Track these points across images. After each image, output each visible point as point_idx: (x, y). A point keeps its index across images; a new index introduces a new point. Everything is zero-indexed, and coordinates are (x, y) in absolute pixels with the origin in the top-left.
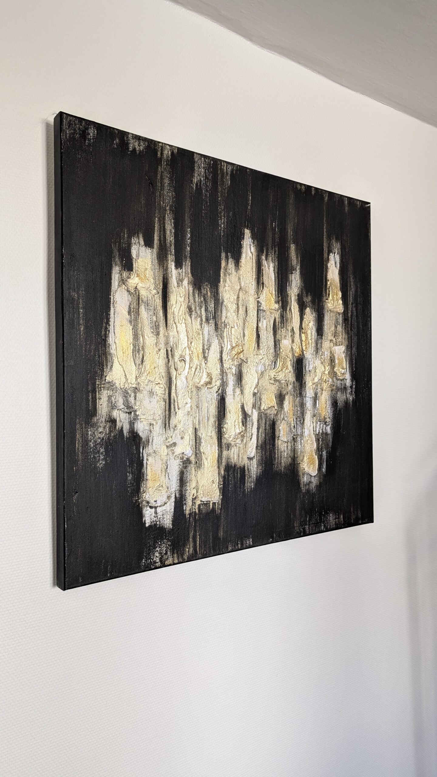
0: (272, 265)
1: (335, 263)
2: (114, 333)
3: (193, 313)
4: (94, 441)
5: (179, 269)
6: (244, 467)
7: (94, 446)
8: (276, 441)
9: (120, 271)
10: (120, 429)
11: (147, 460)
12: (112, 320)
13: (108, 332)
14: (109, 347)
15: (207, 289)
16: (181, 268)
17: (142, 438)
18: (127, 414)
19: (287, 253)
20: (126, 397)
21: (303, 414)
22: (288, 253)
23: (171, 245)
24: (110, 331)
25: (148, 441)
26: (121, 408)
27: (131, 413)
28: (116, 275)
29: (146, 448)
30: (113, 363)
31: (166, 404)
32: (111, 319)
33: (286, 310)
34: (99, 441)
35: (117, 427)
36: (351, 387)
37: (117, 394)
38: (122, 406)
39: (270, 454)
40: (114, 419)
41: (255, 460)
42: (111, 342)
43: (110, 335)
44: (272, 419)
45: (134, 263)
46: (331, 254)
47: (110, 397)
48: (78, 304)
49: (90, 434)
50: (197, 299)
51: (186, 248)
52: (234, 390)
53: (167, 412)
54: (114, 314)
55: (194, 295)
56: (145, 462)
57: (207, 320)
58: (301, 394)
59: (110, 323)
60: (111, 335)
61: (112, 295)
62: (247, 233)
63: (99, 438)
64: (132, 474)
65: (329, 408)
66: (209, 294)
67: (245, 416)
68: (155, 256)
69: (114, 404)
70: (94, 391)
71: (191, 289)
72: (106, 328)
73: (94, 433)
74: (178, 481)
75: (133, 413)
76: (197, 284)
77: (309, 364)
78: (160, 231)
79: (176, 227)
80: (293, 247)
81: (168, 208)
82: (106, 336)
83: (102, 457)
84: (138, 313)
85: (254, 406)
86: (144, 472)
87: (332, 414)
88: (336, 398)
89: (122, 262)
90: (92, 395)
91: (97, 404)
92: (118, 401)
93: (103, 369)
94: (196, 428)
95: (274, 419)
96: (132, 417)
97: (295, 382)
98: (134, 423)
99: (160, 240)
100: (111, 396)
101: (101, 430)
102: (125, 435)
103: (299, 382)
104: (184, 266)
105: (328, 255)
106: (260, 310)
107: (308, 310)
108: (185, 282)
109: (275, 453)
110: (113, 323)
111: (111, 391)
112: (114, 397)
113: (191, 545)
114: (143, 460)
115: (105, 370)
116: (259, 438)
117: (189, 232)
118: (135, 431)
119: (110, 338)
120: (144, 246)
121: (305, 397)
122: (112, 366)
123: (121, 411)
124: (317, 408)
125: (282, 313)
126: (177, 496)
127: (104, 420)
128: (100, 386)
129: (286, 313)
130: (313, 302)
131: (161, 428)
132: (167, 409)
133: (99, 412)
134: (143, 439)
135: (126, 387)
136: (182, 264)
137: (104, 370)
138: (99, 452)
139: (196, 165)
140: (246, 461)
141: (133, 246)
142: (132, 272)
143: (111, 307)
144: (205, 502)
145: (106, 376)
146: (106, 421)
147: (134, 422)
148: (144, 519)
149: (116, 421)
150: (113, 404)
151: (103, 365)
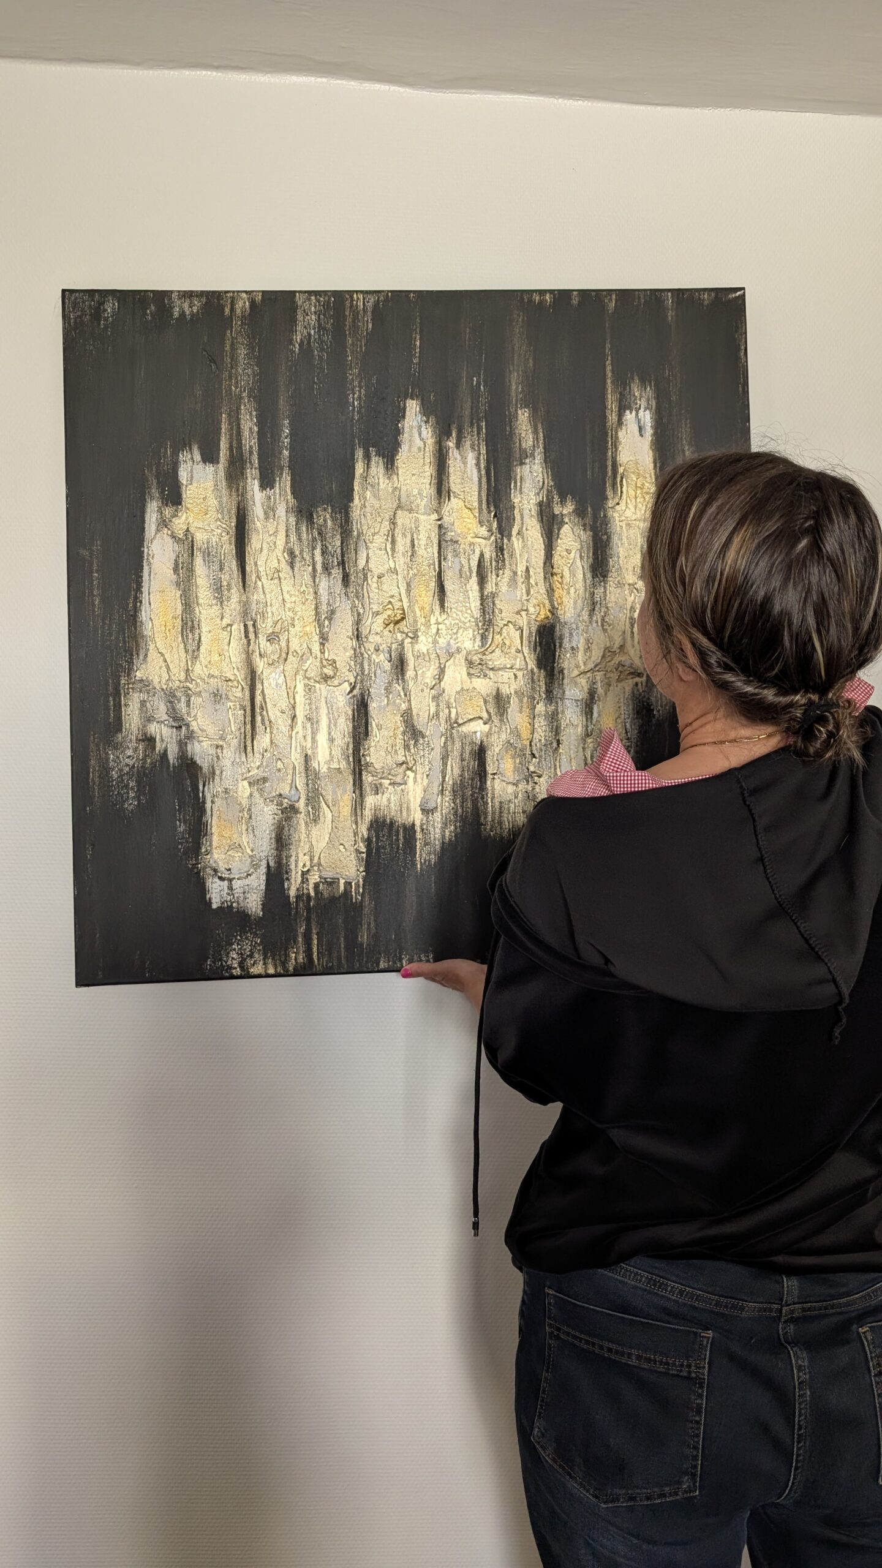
0: (471, 457)
1: (640, 429)
2: (150, 604)
3: (298, 559)
4: (119, 769)
5: (268, 489)
6: (413, 825)
7: (118, 777)
8: (489, 783)
9: (160, 508)
10: (162, 752)
11: (213, 802)
12: (145, 585)
13: (139, 604)
14: (141, 626)
15: (325, 517)
16: (272, 487)
17: (201, 768)
18: (175, 730)
19: (508, 428)
20: (171, 702)
21: (557, 729)
22: (511, 428)
23: (251, 453)
24: (143, 601)
25: (213, 773)
26: (162, 720)
27: (181, 727)
28: (153, 515)
29: (209, 784)
30: (147, 651)
31: (246, 713)
32: (143, 584)
33: (509, 536)
34: (127, 769)
35: (157, 749)
37: (155, 698)
38: (165, 717)
39: (475, 802)
40: (151, 736)
41: (438, 814)
42: (145, 619)
43: (143, 609)
44: (478, 742)
45: (184, 492)
46: (628, 412)
47: (143, 703)
48: (91, 564)
49: (111, 758)
50: (304, 536)
51: (281, 453)
52: (387, 688)
53: (249, 727)
54: (150, 575)
55: (298, 530)
56: (208, 805)
57: (326, 568)
58: (550, 693)
59: (143, 590)
60: (145, 608)
61: (146, 547)
62: (413, 407)
63: (127, 765)
64: (185, 823)
65: (629, 720)
66: (329, 523)
67: (413, 732)
68: (222, 474)
69: (151, 714)
70: (117, 694)
71: (292, 520)
72: (136, 598)
73: (118, 757)
74: (273, 841)
75: (184, 728)
76: (304, 511)
77: (571, 634)
78: (231, 435)
79: (261, 423)
80: (523, 417)
81: (245, 394)
82: (136, 610)
83: (132, 794)
84: (191, 570)
85: (434, 717)
86: (207, 822)
87: (636, 731)
88: (649, 699)
89: (162, 492)
90: (114, 700)
91: (123, 714)
92: (158, 709)
93: (132, 659)
94: (306, 755)
95: (482, 742)
96: (183, 733)
97: (536, 670)
98: (186, 743)
99: (231, 449)
100: (146, 702)
101: (129, 753)
102: (171, 762)
103: (545, 670)
104: (278, 483)
105: (620, 416)
106: (446, 541)
107: (566, 529)
108: (281, 510)
109: (485, 803)
110: (147, 588)
111: (146, 694)
112: (151, 702)
113: (302, 949)
114: (204, 802)
115: (135, 661)
116: (448, 773)
117: (287, 425)
118: (189, 756)
119: (143, 613)
120: (201, 463)
121: (563, 699)
122: (146, 655)
123: (163, 725)
124: (594, 720)
125: (499, 541)
126: (272, 864)
127: (134, 738)
128: (126, 687)
129: (509, 540)
130: (580, 512)
131: (238, 752)
132: (249, 719)
133: (126, 725)
134: (204, 769)
135: (171, 687)
136: (275, 481)
137: (133, 663)
138: (127, 786)
139: (299, 312)
140: (417, 816)
141: (182, 466)
142: (180, 507)
143: (144, 565)
144: (328, 880)
145: (136, 671)
146: (138, 741)
148: (208, 897)
149: (155, 740)
150: (149, 713)
151: (132, 655)
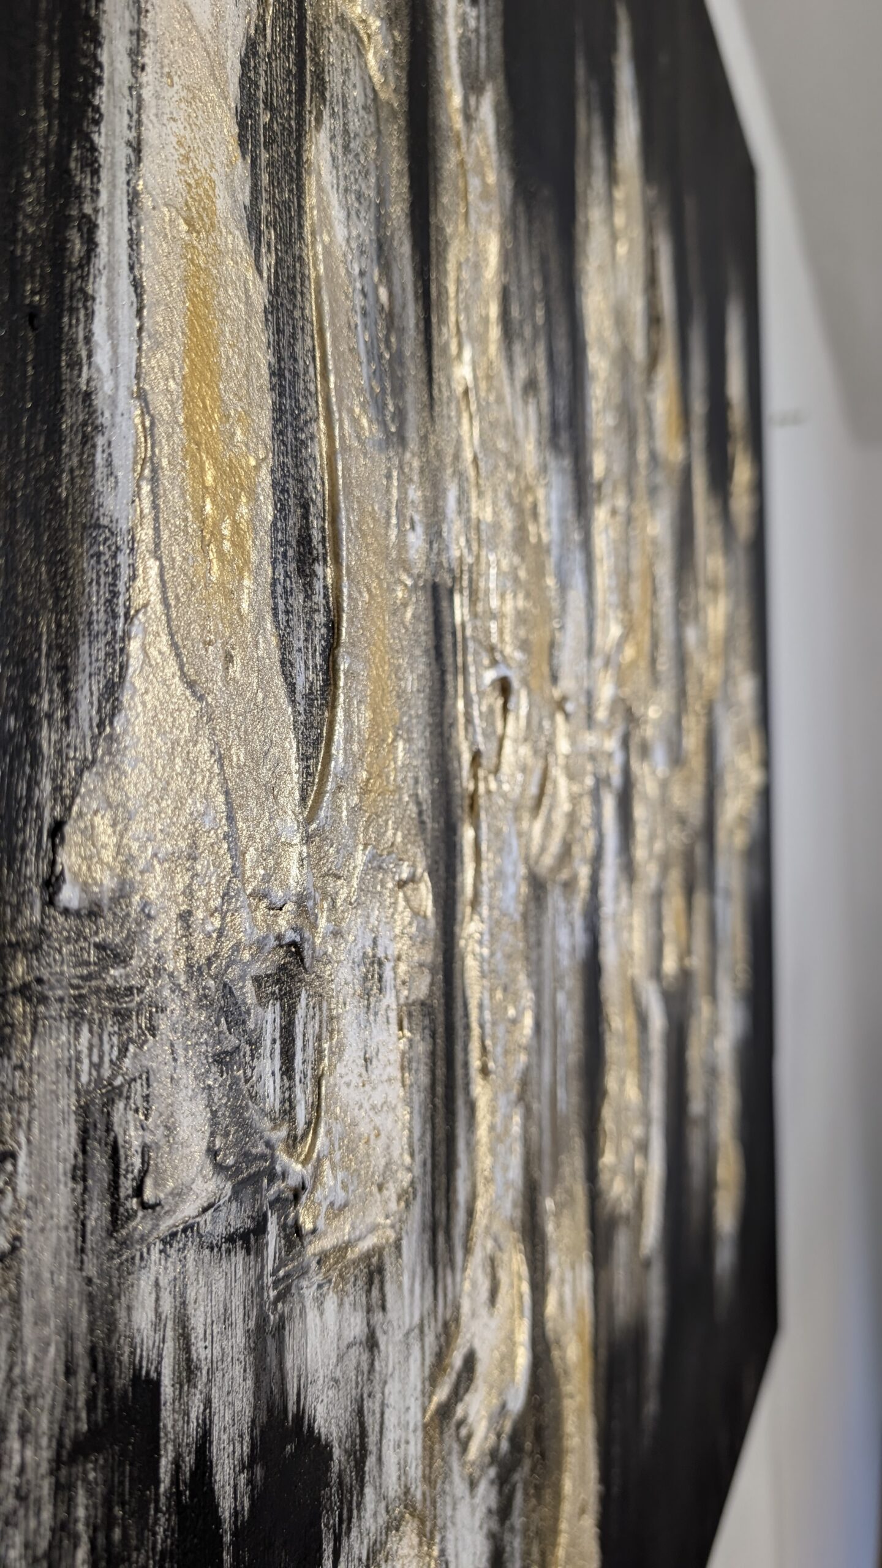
2: (137, 285)
3: (517, 353)
10: (189, 1460)
17: (329, 1445)
25: (359, 1454)
26: (189, 1210)
27: (260, 1228)
29: (349, 1529)
30: (117, 653)
40: (136, 1377)
42: (108, 387)
43: (100, 289)
53: (439, 1120)
59: (100, 141)
69: (139, 1191)
75: (272, 1227)
92: (170, 1129)
96: (270, 1267)
98: (281, 1327)
100: (113, 1094)
108: (489, 114)
111: (111, 1026)
112: (138, 1087)
115: (47, 738)
118: (291, 1407)
121: (714, 891)
122: (112, 690)
131: (418, 1269)
132: (440, 1090)
134: (337, 1452)
135: (237, 947)
137: (34, 747)
145: (57, 829)
147: (282, 1317)
149: (157, 1384)
150: (127, 1185)
151: (29, 685)
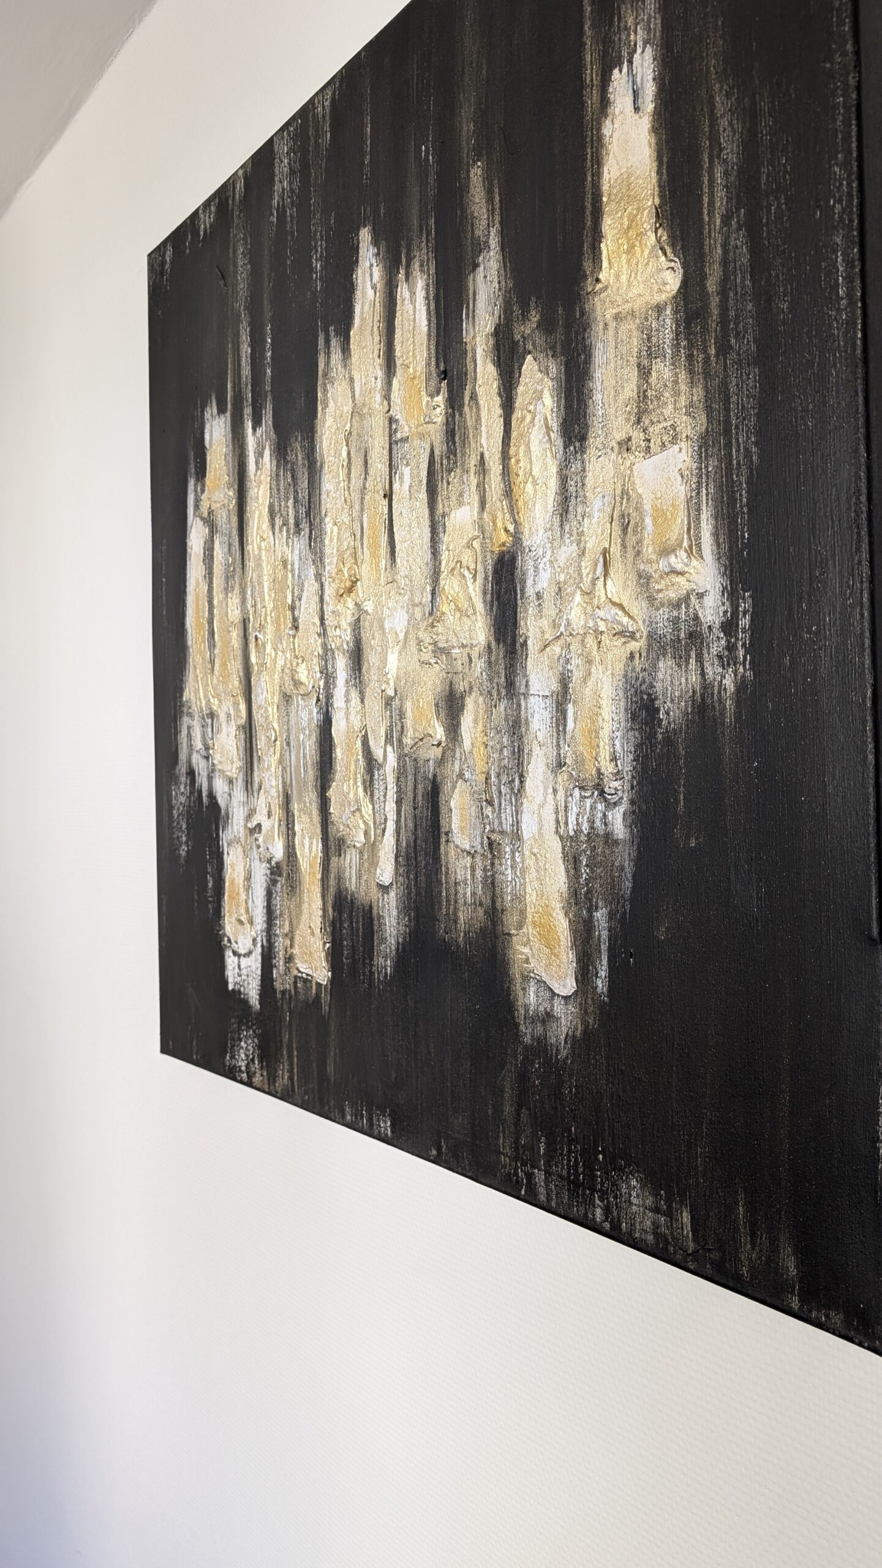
0: (420, 286)
1: (636, 94)
3: (277, 519)
4: (177, 808)
5: (258, 429)
6: (371, 907)
7: (177, 817)
8: (442, 847)
9: (195, 486)
10: (199, 788)
11: (227, 854)
13: (185, 608)
14: (186, 636)
15: (296, 449)
16: (260, 425)
17: (221, 809)
18: (205, 761)
19: (459, 213)
21: (519, 756)
22: (462, 213)
23: (247, 385)
24: (187, 604)
25: (228, 816)
27: (209, 757)
28: (191, 496)
29: (225, 830)
31: (246, 737)
33: (462, 407)
34: (181, 808)
35: (197, 785)
36: (729, 627)
37: (195, 723)
38: (200, 746)
39: (429, 883)
40: (193, 769)
41: (392, 894)
42: (188, 626)
44: (430, 776)
45: (207, 459)
46: (616, 71)
47: (188, 730)
48: (162, 568)
49: (173, 796)
50: (282, 484)
51: (265, 374)
52: (347, 693)
53: (248, 756)
55: (277, 476)
56: (225, 857)
57: (297, 525)
58: (510, 685)
60: (188, 612)
61: (188, 538)
62: (365, 235)
63: (181, 804)
64: (213, 877)
65: (618, 734)
66: (300, 457)
67: (371, 764)
68: (229, 423)
70: (176, 719)
71: (274, 465)
73: (177, 794)
76: (281, 451)
77: (536, 568)
78: (234, 369)
79: (253, 337)
80: (476, 173)
81: (242, 308)
82: (184, 616)
83: (184, 838)
84: (212, 557)
85: (389, 739)
86: (224, 877)
87: (631, 757)
88: (652, 686)
89: (196, 466)
90: (174, 727)
91: (179, 742)
93: (182, 676)
95: (435, 776)
96: (210, 766)
97: (493, 644)
98: (212, 778)
101: (182, 788)
102: (205, 801)
103: (505, 642)
104: (264, 417)
105: (605, 87)
106: (396, 443)
107: (529, 365)
108: (267, 455)
109: (440, 882)
113: (287, 1067)
114: (223, 853)
116: (403, 831)
117: (269, 332)
118: (214, 793)
119: (187, 619)
120: (217, 416)
121: (526, 695)
123: (199, 755)
124: (568, 736)
125: (450, 419)
126: (265, 942)
127: (184, 771)
128: (180, 711)
129: (461, 415)
130: (547, 326)
131: (243, 790)
132: (248, 748)
133: (180, 756)
134: (223, 811)
136: (262, 415)
138: (181, 828)
139: (277, 160)
140: (374, 894)
141: (206, 426)
142: (205, 479)
143: (187, 559)
144: (304, 975)
146: (187, 774)
147: (212, 776)
148: (226, 975)
149: (195, 773)
150: (192, 741)
151: (182, 671)
